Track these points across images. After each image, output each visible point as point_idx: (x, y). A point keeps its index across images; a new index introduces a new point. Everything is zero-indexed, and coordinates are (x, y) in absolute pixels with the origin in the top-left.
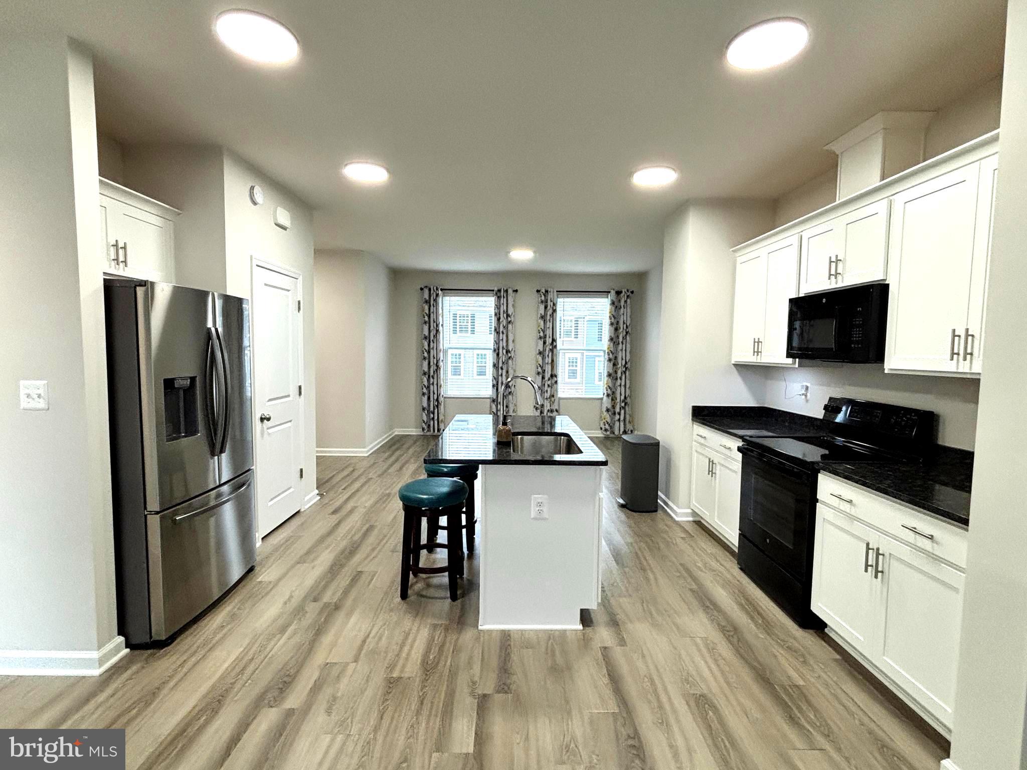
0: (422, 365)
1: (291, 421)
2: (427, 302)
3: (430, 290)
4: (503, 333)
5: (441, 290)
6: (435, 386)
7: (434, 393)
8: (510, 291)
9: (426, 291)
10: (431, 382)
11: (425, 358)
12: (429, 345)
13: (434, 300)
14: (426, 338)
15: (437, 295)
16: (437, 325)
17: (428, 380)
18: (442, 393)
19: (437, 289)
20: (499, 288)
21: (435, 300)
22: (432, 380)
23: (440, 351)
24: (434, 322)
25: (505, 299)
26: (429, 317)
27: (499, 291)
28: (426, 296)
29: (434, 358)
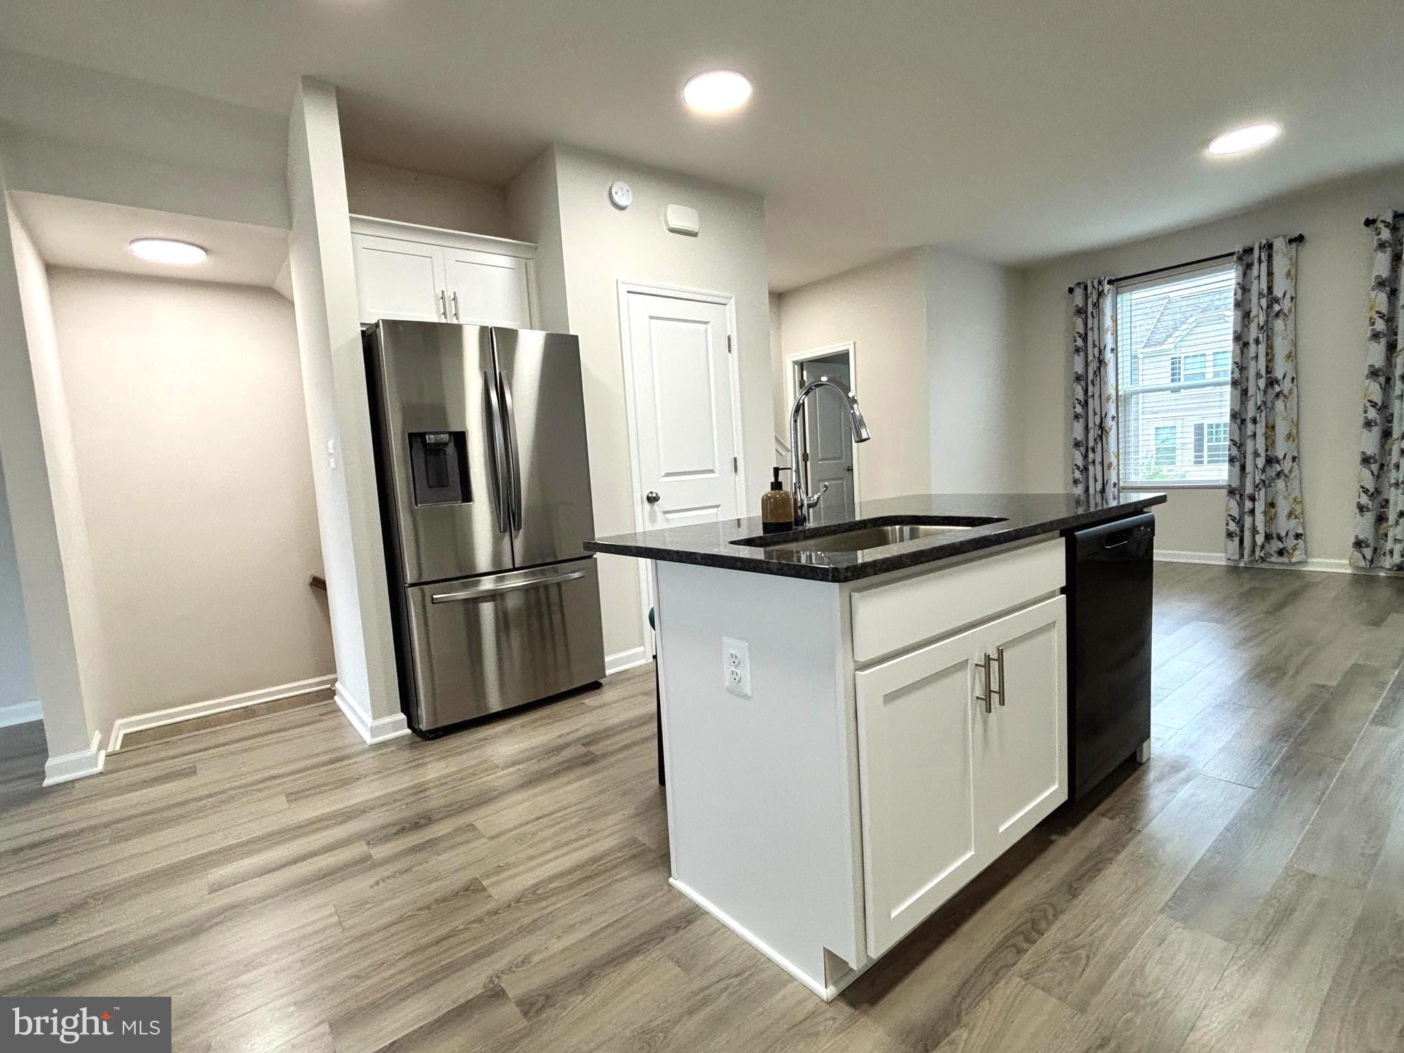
0: (1072, 430)
1: (718, 506)
2: (1081, 311)
3: (1086, 288)
4: (1257, 342)
5: (1110, 282)
6: (1099, 467)
7: (1096, 480)
8: (1279, 244)
9: (1079, 292)
10: (1090, 460)
11: (1077, 417)
12: (1086, 391)
13: (1094, 305)
14: (1078, 378)
15: (1100, 294)
16: (1100, 352)
17: (1086, 457)
18: (1114, 479)
19: (1100, 283)
20: (1248, 244)
21: (1096, 305)
22: (1091, 455)
23: (1108, 398)
24: (1094, 346)
25: (1264, 265)
26: (1085, 339)
27: (1249, 251)
28: (1079, 301)
29: (1095, 414)
